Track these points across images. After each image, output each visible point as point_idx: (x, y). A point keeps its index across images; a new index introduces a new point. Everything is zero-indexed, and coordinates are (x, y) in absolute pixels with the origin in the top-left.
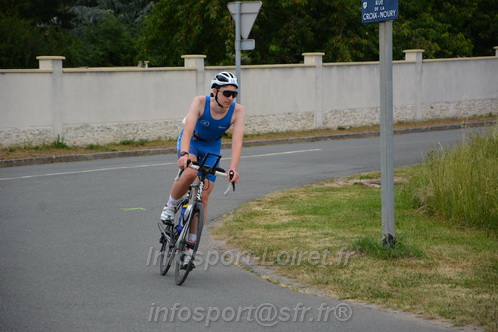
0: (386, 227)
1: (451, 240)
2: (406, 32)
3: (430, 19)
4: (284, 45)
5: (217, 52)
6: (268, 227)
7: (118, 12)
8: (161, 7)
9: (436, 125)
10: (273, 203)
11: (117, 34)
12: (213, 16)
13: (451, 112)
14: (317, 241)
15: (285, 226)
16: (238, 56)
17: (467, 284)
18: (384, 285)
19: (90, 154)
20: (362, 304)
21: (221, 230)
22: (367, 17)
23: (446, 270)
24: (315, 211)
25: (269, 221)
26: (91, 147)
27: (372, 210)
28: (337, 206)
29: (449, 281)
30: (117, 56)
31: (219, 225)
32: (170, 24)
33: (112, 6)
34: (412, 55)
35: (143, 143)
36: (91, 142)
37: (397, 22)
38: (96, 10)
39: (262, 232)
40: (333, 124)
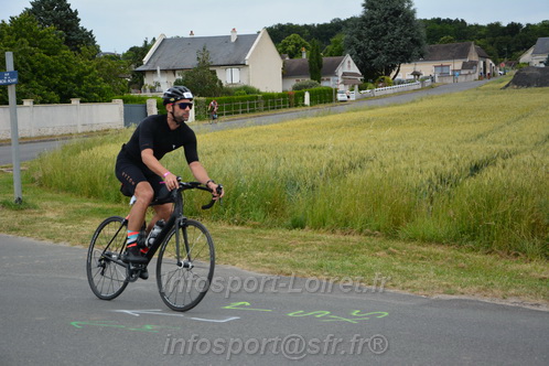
0: (17, 193)
1: (52, 199)
2: (23, 90)
3: (36, 84)
9: (42, 139)
13: (50, 132)
17: (61, 221)
18: (16, 224)
20: (5, 235)
23: (50, 215)
27: (9, 184)
29: (51, 220)
34: (27, 103)
37: (17, 85)
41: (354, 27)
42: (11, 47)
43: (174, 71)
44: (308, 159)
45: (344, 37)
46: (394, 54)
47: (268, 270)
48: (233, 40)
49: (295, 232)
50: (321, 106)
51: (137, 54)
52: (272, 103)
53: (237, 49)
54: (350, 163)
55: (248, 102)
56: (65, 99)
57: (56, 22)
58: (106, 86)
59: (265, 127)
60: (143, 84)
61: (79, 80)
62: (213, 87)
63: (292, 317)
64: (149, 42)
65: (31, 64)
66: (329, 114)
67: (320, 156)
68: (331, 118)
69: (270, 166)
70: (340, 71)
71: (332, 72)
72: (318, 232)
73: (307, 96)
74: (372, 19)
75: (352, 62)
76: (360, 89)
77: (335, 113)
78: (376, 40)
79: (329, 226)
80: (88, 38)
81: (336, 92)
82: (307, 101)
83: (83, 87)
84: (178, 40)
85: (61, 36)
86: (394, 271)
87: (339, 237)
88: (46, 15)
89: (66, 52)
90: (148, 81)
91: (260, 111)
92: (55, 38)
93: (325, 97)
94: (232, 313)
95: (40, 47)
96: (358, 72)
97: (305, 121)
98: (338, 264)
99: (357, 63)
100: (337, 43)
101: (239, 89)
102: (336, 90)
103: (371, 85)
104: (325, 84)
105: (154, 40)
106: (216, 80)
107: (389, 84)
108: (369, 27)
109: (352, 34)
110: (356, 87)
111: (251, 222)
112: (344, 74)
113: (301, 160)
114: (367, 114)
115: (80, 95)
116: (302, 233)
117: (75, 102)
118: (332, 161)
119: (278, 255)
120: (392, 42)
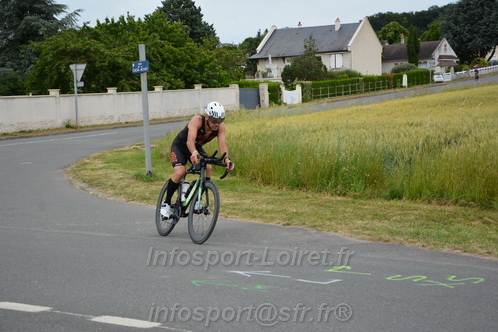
0: (148, 167)
2: (154, 78)
3: (165, 72)
4: (98, 84)
5: (66, 88)
6: (93, 170)
7: (16, 69)
8: (37, 67)
9: (170, 120)
10: (95, 158)
11: (16, 80)
12: (63, 71)
13: (177, 114)
14: (116, 175)
15: (101, 169)
16: (76, 90)
18: (147, 194)
19: (4, 137)
20: (138, 203)
21: (70, 172)
22: (135, 71)
24: (115, 161)
25: (93, 167)
26: (4, 134)
27: (142, 159)
28: (125, 158)
30: (16, 90)
31: (69, 169)
32: (42, 75)
33: (12, 66)
34: (158, 89)
35: (30, 132)
36: (4, 132)
37: (148, 73)
38: (5, 69)
39: (90, 172)
40: (123, 121)
41: (450, 13)
42: (145, 40)
43: (283, 58)
44: (405, 135)
45: (441, 23)
46: (490, 36)
47: (368, 237)
48: (337, 29)
49: (393, 202)
50: (418, 87)
51: (252, 44)
52: (372, 85)
53: (340, 37)
54: (446, 139)
55: (351, 85)
56: (189, 85)
57: (182, 18)
58: (225, 73)
59: (365, 107)
60: (256, 70)
61: (201, 68)
62: (318, 72)
63: (390, 281)
64: (262, 33)
65: (161, 55)
66: (425, 94)
67: (416, 132)
68: (428, 98)
69: (369, 142)
70: (436, 55)
71: (429, 55)
72: (415, 203)
73: (405, 78)
74: (468, 5)
75: (448, 45)
76: (456, 71)
77: (431, 93)
78: (472, 24)
79: (425, 197)
80: (209, 31)
81: (433, 74)
82: (405, 82)
83: (205, 74)
84: (288, 30)
85: (187, 30)
86: (490, 239)
87: (434, 207)
88: (174, 13)
89: (191, 44)
90: (261, 68)
91: (361, 93)
92: (181, 32)
93: (423, 79)
94: (334, 275)
95: (169, 40)
96: (454, 55)
97: (403, 101)
98: (434, 232)
99: (453, 47)
100: (434, 28)
101: (342, 73)
102: (433, 72)
103: (466, 66)
104: (422, 67)
105: (267, 31)
106: (321, 65)
107: (484, 65)
108: (465, 12)
109: (448, 20)
110: (452, 69)
111: (352, 193)
112: (440, 57)
113: (399, 136)
114: (462, 93)
115: (202, 81)
116: (400, 203)
117: (198, 87)
118: (428, 137)
119: (377, 224)
120: (488, 26)
